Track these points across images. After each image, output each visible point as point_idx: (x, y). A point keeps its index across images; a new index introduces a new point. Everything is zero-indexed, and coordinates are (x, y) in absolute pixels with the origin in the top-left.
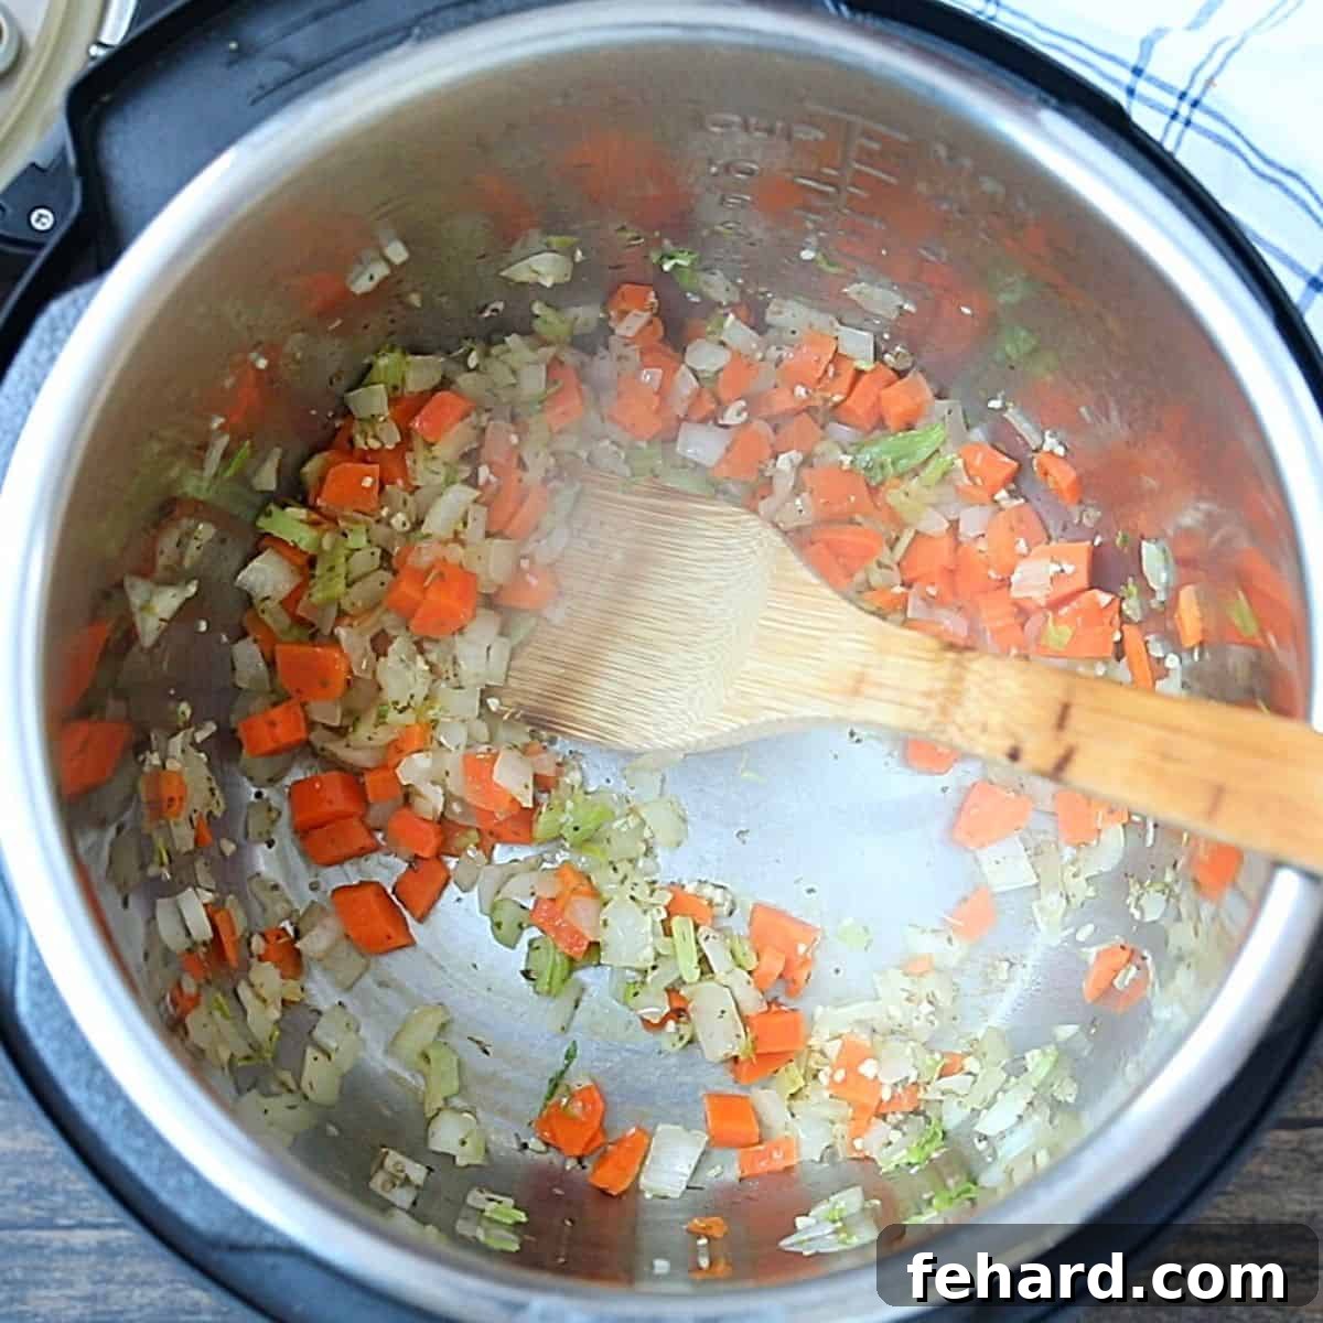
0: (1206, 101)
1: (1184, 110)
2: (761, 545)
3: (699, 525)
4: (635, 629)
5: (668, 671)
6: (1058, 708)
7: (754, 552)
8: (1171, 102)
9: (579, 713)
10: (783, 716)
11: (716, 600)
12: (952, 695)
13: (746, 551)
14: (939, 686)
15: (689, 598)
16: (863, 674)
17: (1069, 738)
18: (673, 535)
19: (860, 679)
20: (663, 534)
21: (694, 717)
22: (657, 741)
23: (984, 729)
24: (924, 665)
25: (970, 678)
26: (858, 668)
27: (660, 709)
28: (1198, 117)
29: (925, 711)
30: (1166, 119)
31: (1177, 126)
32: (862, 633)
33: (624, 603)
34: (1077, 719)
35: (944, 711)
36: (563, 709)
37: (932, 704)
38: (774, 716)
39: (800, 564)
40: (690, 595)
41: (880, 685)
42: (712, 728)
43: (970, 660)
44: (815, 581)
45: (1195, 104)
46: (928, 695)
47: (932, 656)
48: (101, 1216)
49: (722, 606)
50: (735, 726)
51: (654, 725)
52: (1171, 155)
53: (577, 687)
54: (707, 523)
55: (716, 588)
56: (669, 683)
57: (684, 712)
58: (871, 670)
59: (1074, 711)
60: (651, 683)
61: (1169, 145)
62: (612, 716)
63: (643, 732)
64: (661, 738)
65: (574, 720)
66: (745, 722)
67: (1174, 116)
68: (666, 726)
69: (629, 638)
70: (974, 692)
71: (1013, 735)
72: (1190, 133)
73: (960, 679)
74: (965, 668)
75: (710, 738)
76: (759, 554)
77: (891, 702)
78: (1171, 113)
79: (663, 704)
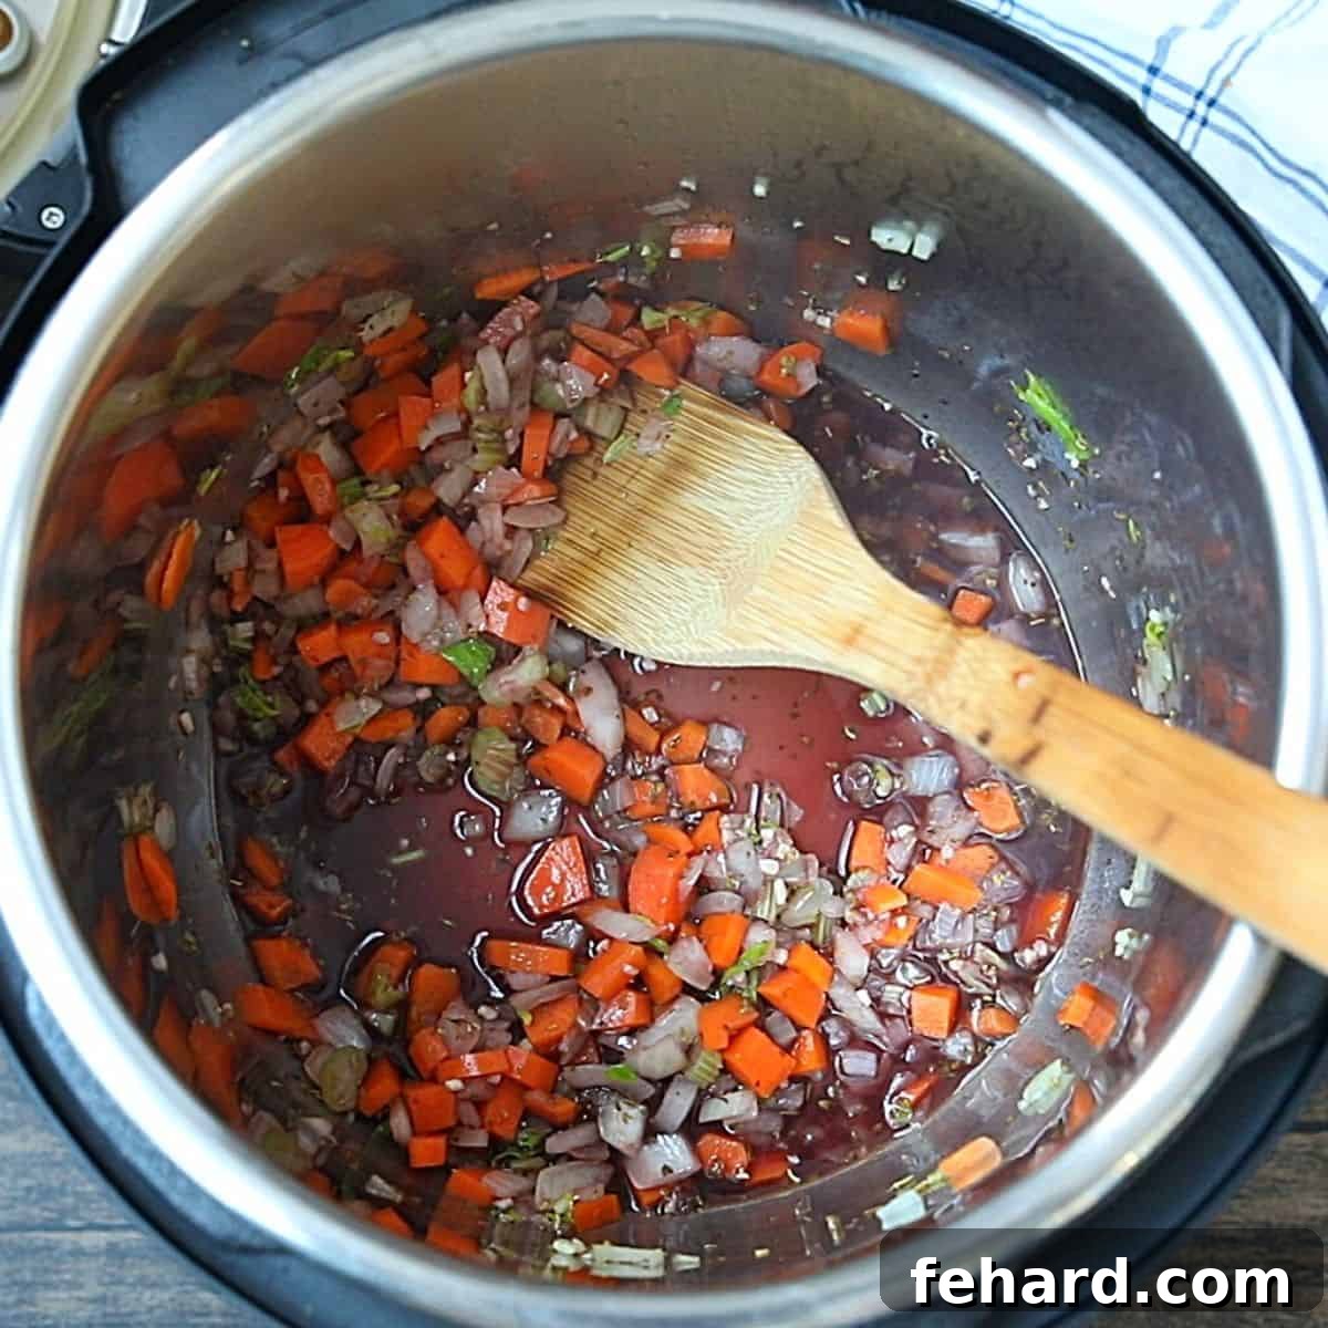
0: (1222, 100)
1: (1201, 109)
2: (799, 478)
3: (745, 445)
4: (658, 531)
5: (680, 580)
6: (1037, 702)
7: (791, 483)
8: (1187, 101)
9: (588, 602)
10: (777, 649)
11: (743, 521)
12: (940, 667)
13: (784, 480)
14: (929, 654)
15: (718, 514)
16: (861, 625)
17: (1040, 733)
18: (718, 449)
19: (858, 630)
20: (711, 446)
21: (693, 630)
22: (652, 645)
23: (963, 705)
24: (921, 629)
25: (962, 654)
26: (859, 619)
27: (662, 615)
28: (1215, 116)
29: (911, 675)
30: (1182, 118)
31: (1194, 125)
32: (873, 587)
33: (659, 505)
34: (1053, 718)
35: (929, 680)
36: (573, 594)
37: (919, 670)
38: (767, 647)
39: (831, 505)
40: (719, 510)
41: (876, 641)
42: (706, 645)
43: (967, 635)
44: (841, 525)
45: (1212, 103)
46: (919, 661)
47: (931, 623)
48: (110, 1217)
49: (748, 529)
50: (730, 649)
51: (653, 629)
52: (1187, 155)
53: (591, 575)
54: (753, 444)
55: (748, 510)
56: (678, 592)
57: (685, 623)
58: (869, 624)
59: (1052, 710)
60: (661, 588)
61: (1185, 145)
62: (615, 610)
63: (642, 634)
64: (657, 643)
65: (583, 608)
66: (740, 646)
67: (1191, 115)
68: (665, 633)
69: (653, 539)
70: (963, 669)
71: (986, 717)
72: (1206, 131)
73: (951, 652)
74: (959, 642)
75: (703, 654)
76: (796, 486)
77: (883, 660)
78: (1188, 112)
79: (667, 611)
